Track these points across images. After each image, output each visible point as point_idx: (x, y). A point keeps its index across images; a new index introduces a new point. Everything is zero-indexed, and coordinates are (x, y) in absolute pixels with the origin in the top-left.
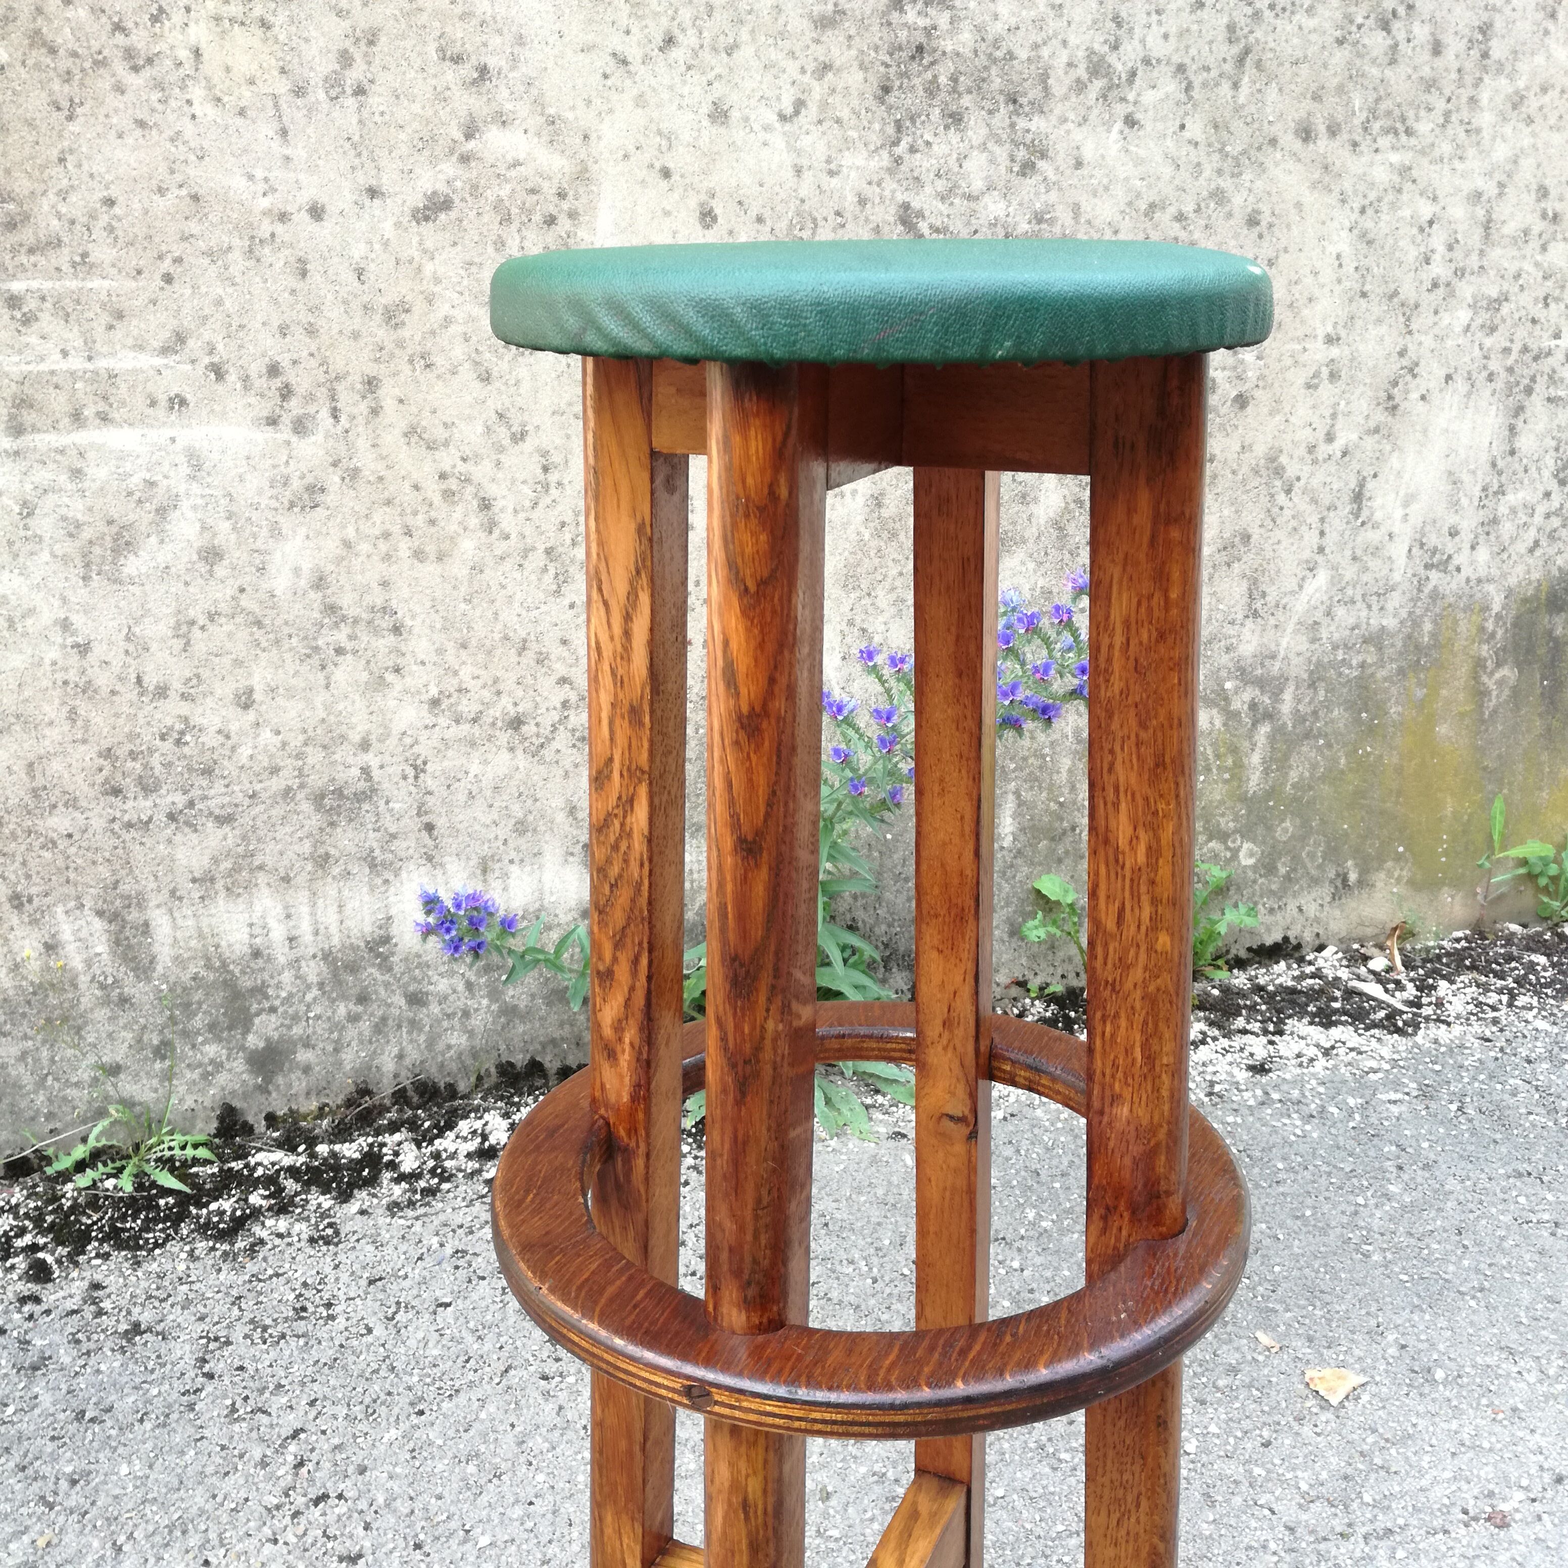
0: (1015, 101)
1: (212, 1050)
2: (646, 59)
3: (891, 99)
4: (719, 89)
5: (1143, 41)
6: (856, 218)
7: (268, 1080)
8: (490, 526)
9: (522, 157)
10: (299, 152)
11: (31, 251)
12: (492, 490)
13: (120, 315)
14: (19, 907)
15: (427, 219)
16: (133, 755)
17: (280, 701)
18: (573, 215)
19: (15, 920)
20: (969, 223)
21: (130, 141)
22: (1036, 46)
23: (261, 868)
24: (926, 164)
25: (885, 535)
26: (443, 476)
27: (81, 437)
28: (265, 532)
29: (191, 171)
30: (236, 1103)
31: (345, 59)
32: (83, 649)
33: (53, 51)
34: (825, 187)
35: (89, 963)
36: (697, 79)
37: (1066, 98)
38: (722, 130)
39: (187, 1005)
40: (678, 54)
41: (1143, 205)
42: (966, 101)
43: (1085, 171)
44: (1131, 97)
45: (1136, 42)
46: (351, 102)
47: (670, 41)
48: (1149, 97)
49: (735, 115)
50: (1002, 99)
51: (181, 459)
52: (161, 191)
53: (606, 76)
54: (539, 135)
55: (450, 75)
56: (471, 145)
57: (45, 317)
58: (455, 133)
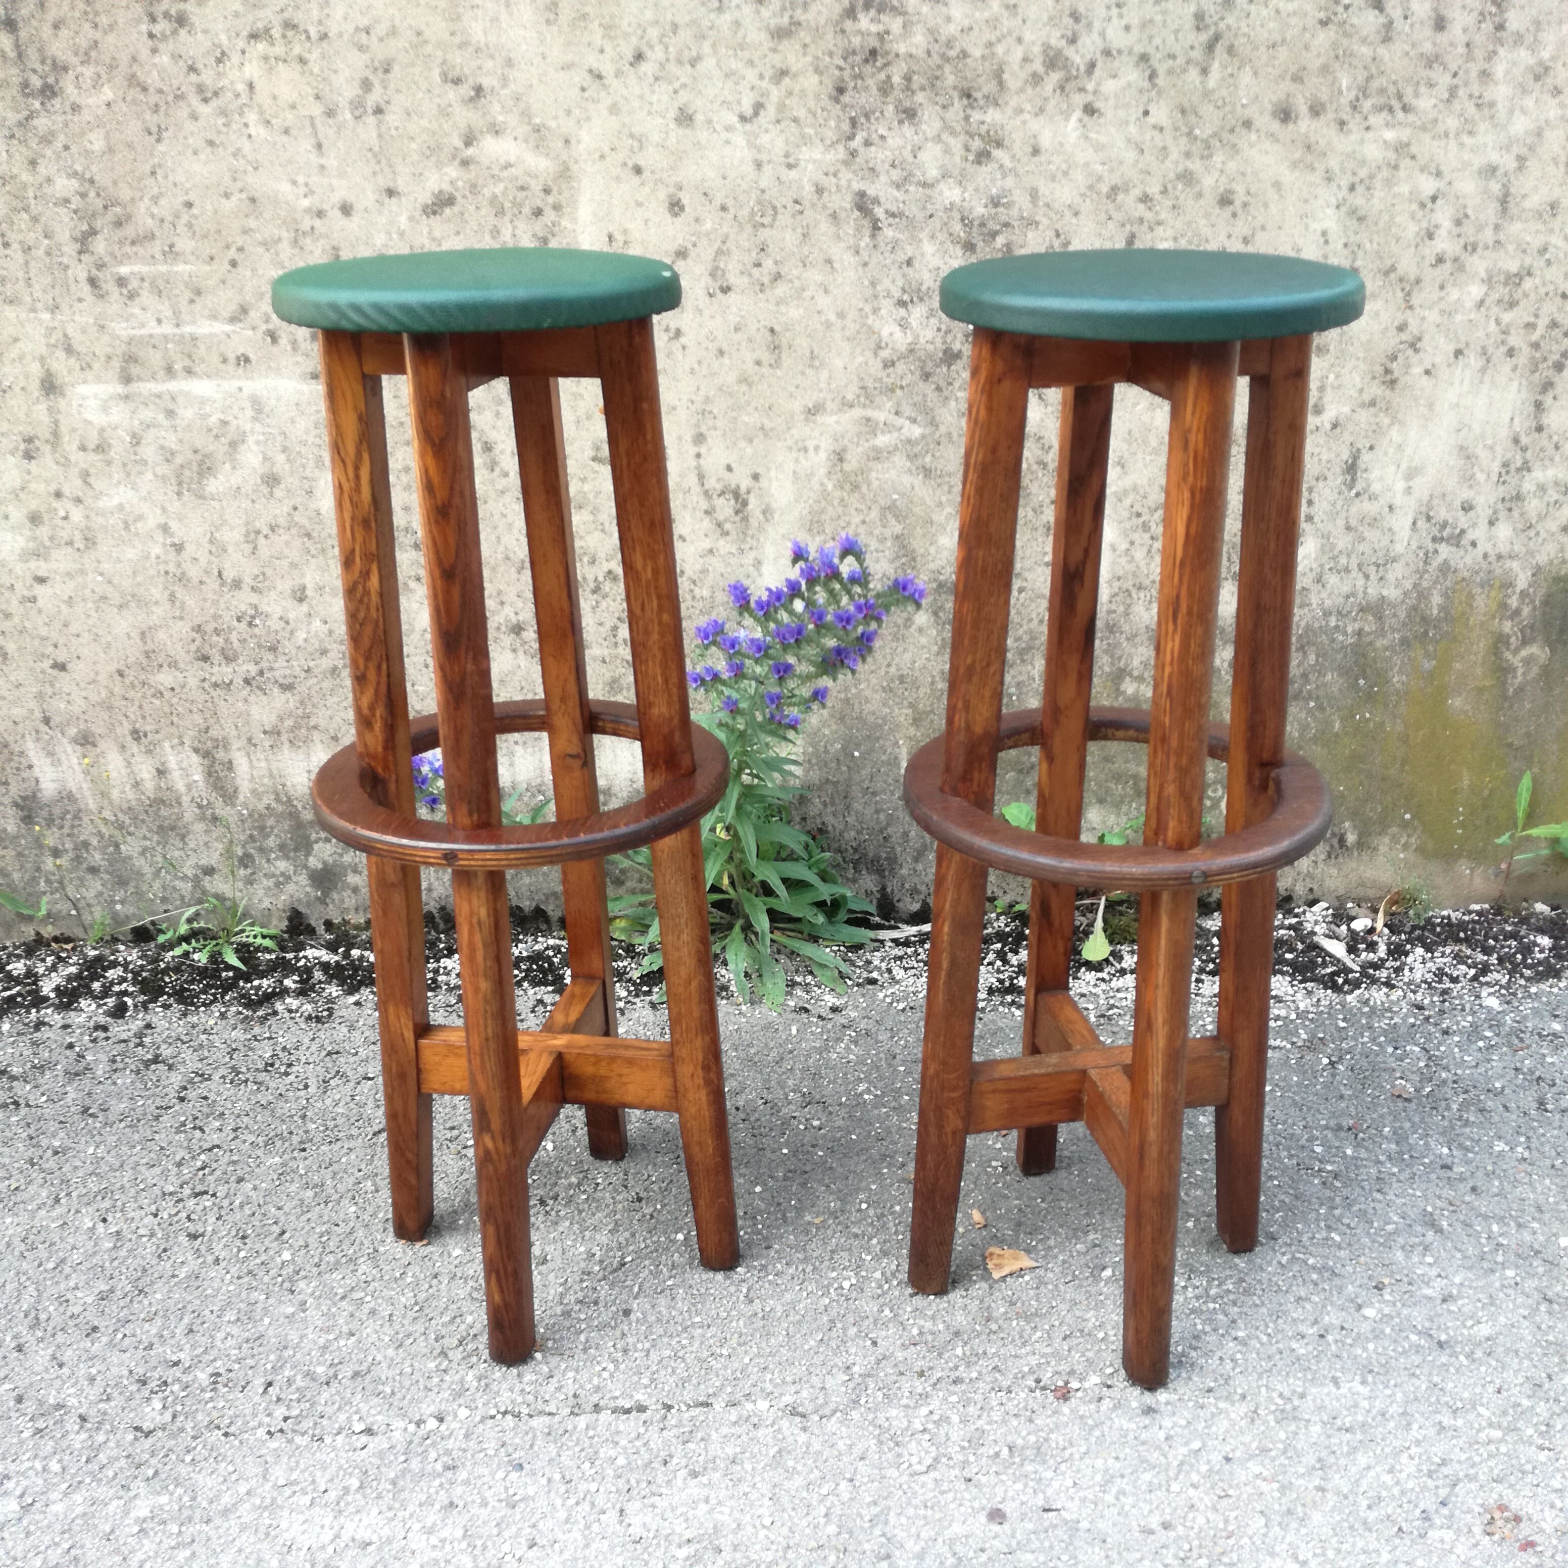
0: (969, 96)
1: (282, 865)
2: (619, 74)
3: (846, 98)
4: (684, 97)
5: (1103, 34)
6: (813, 205)
7: (326, 894)
9: (512, 159)
10: (331, 162)
11: (133, 243)
13: (199, 293)
14: (138, 740)
15: (435, 213)
16: (217, 632)
17: (327, 597)
18: (557, 207)
19: (135, 749)
20: (924, 208)
21: (202, 156)
22: (990, 45)
23: (315, 727)
24: (881, 156)
25: (848, 487)
27: (173, 386)
28: (311, 464)
29: (250, 179)
30: (301, 909)
31: (366, 85)
32: (179, 548)
33: (145, 89)
34: (784, 178)
35: (189, 787)
36: (664, 88)
37: (1022, 90)
38: (688, 132)
39: (262, 829)
40: (647, 68)
41: (1105, 189)
42: (920, 97)
43: (1043, 158)
44: (1090, 87)
45: (1095, 35)
46: (371, 120)
47: (639, 57)
48: (1110, 86)
49: (699, 118)
50: (955, 94)
51: (247, 404)
52: (227, 195)
53: (583, 90)
54: (526, 141)
55: (452, 94)
56: (470, 151)
57: (144, 293)
58: (459, 143)
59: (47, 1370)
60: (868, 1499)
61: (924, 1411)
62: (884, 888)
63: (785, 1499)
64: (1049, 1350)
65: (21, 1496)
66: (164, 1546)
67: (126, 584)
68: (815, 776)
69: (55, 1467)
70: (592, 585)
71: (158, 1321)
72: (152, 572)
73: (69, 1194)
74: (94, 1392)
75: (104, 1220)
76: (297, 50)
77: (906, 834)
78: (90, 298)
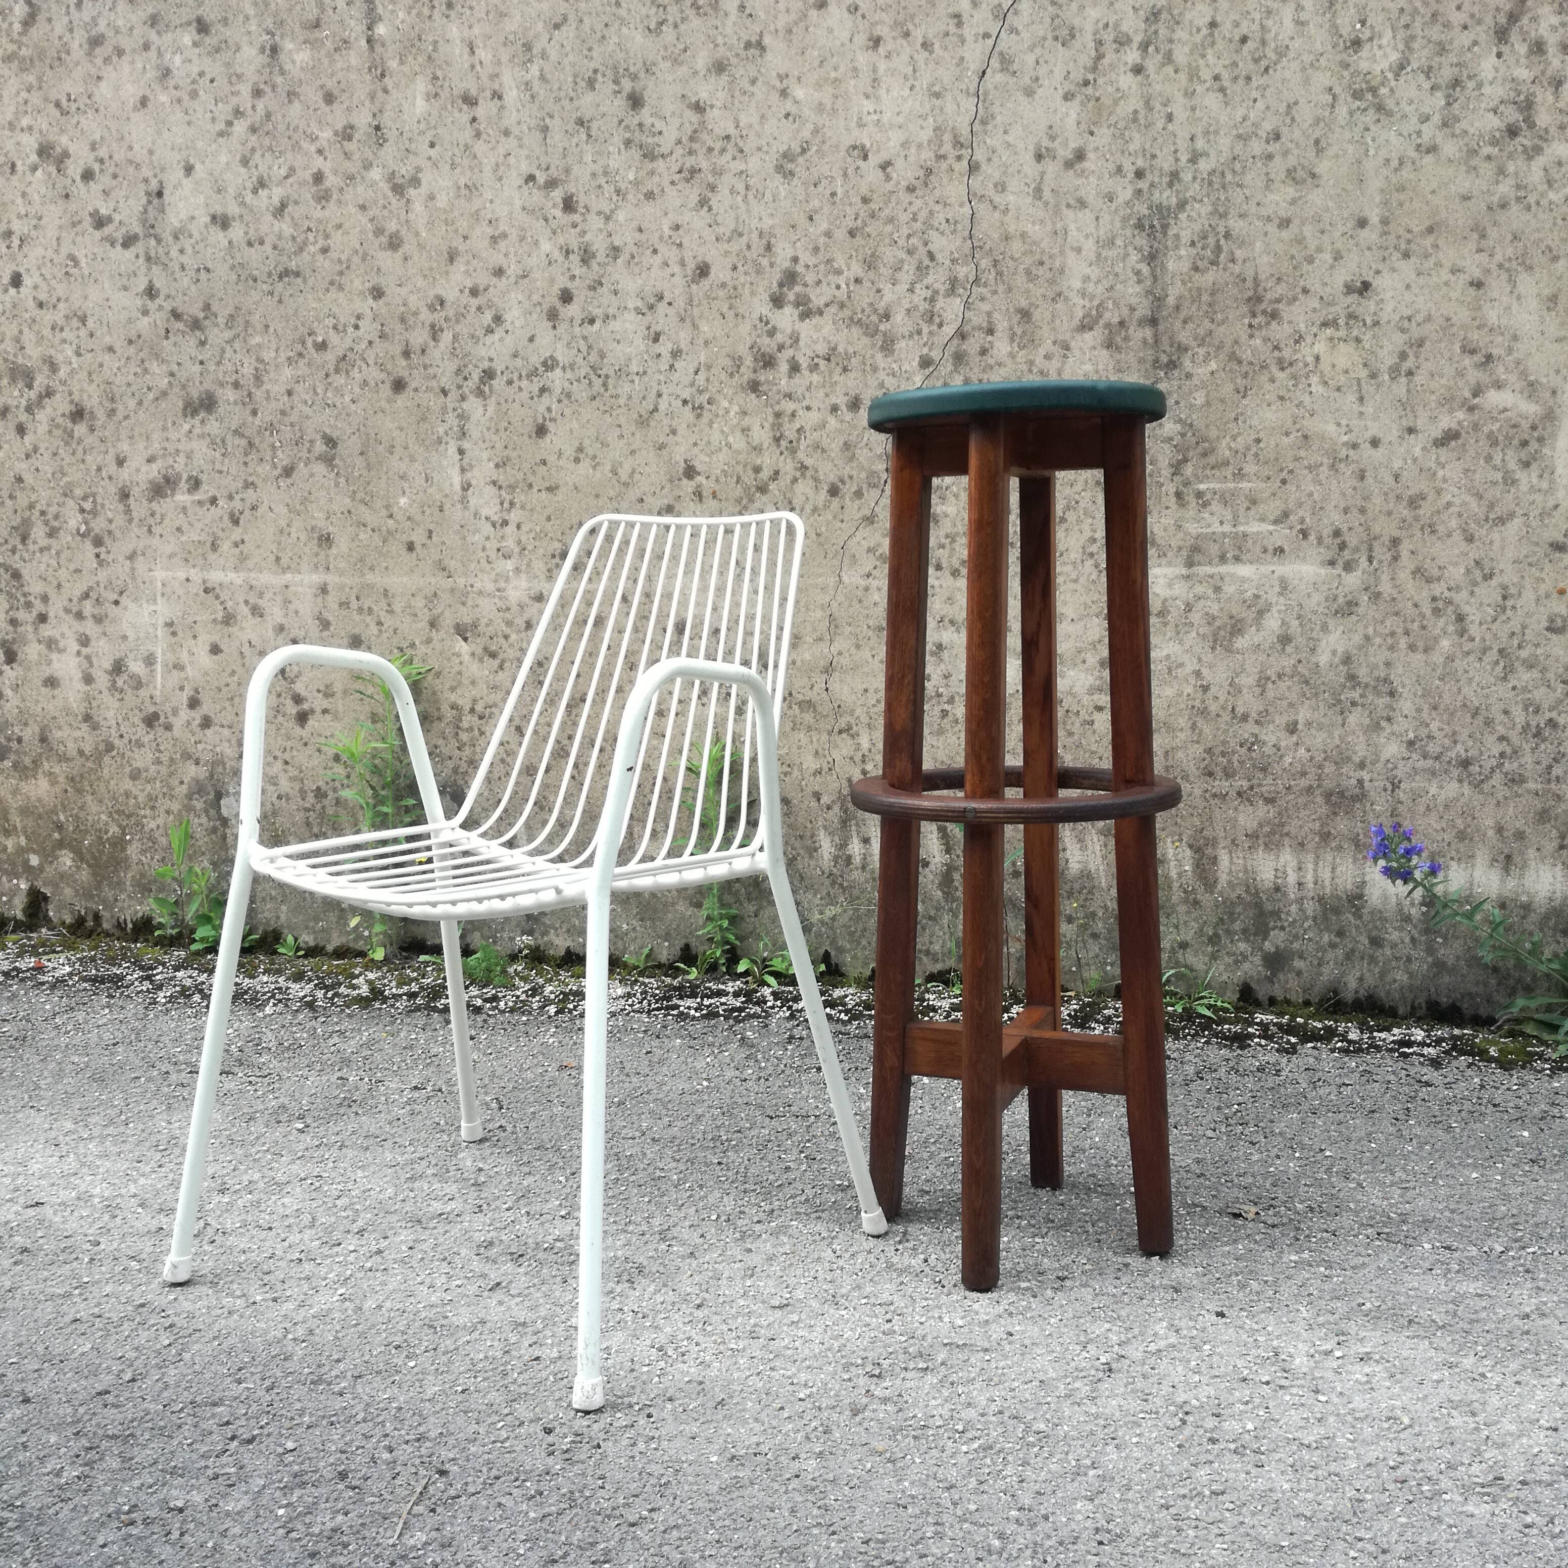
1: (1243, 946)
7: (1274, 974)
8: (1462, 633)
9: (1509, 406)
10: (1369, 409)
11: (1213, 468)
12: (1466, 609)
13: (1254, 502)
15: (1443, 445)
16: (1223, 754)
17: (1313, 731)
18: (1540, 440)
21: (1274, 407)
23: (1287, 834)
26: (1434, 599)
27: (1223, 569)
28: (1318, 628)
29: (1305, 423)
30: (1252, 984)
31: (1403, 356)
32: (1205, 689)
33: (1240, 362)
35: (1180, 875)
39: (1232, 914)
46: (1403, 380)
51: (1276, 583)
52: (1287, 434)
54: (1521, 392)
55: (1467, 361)
56: (1477, 400)
57: (1214, 503)
58: (1467, 394)
70: (1534, 730)
76: (1355, 333)
78: (1174, 506)
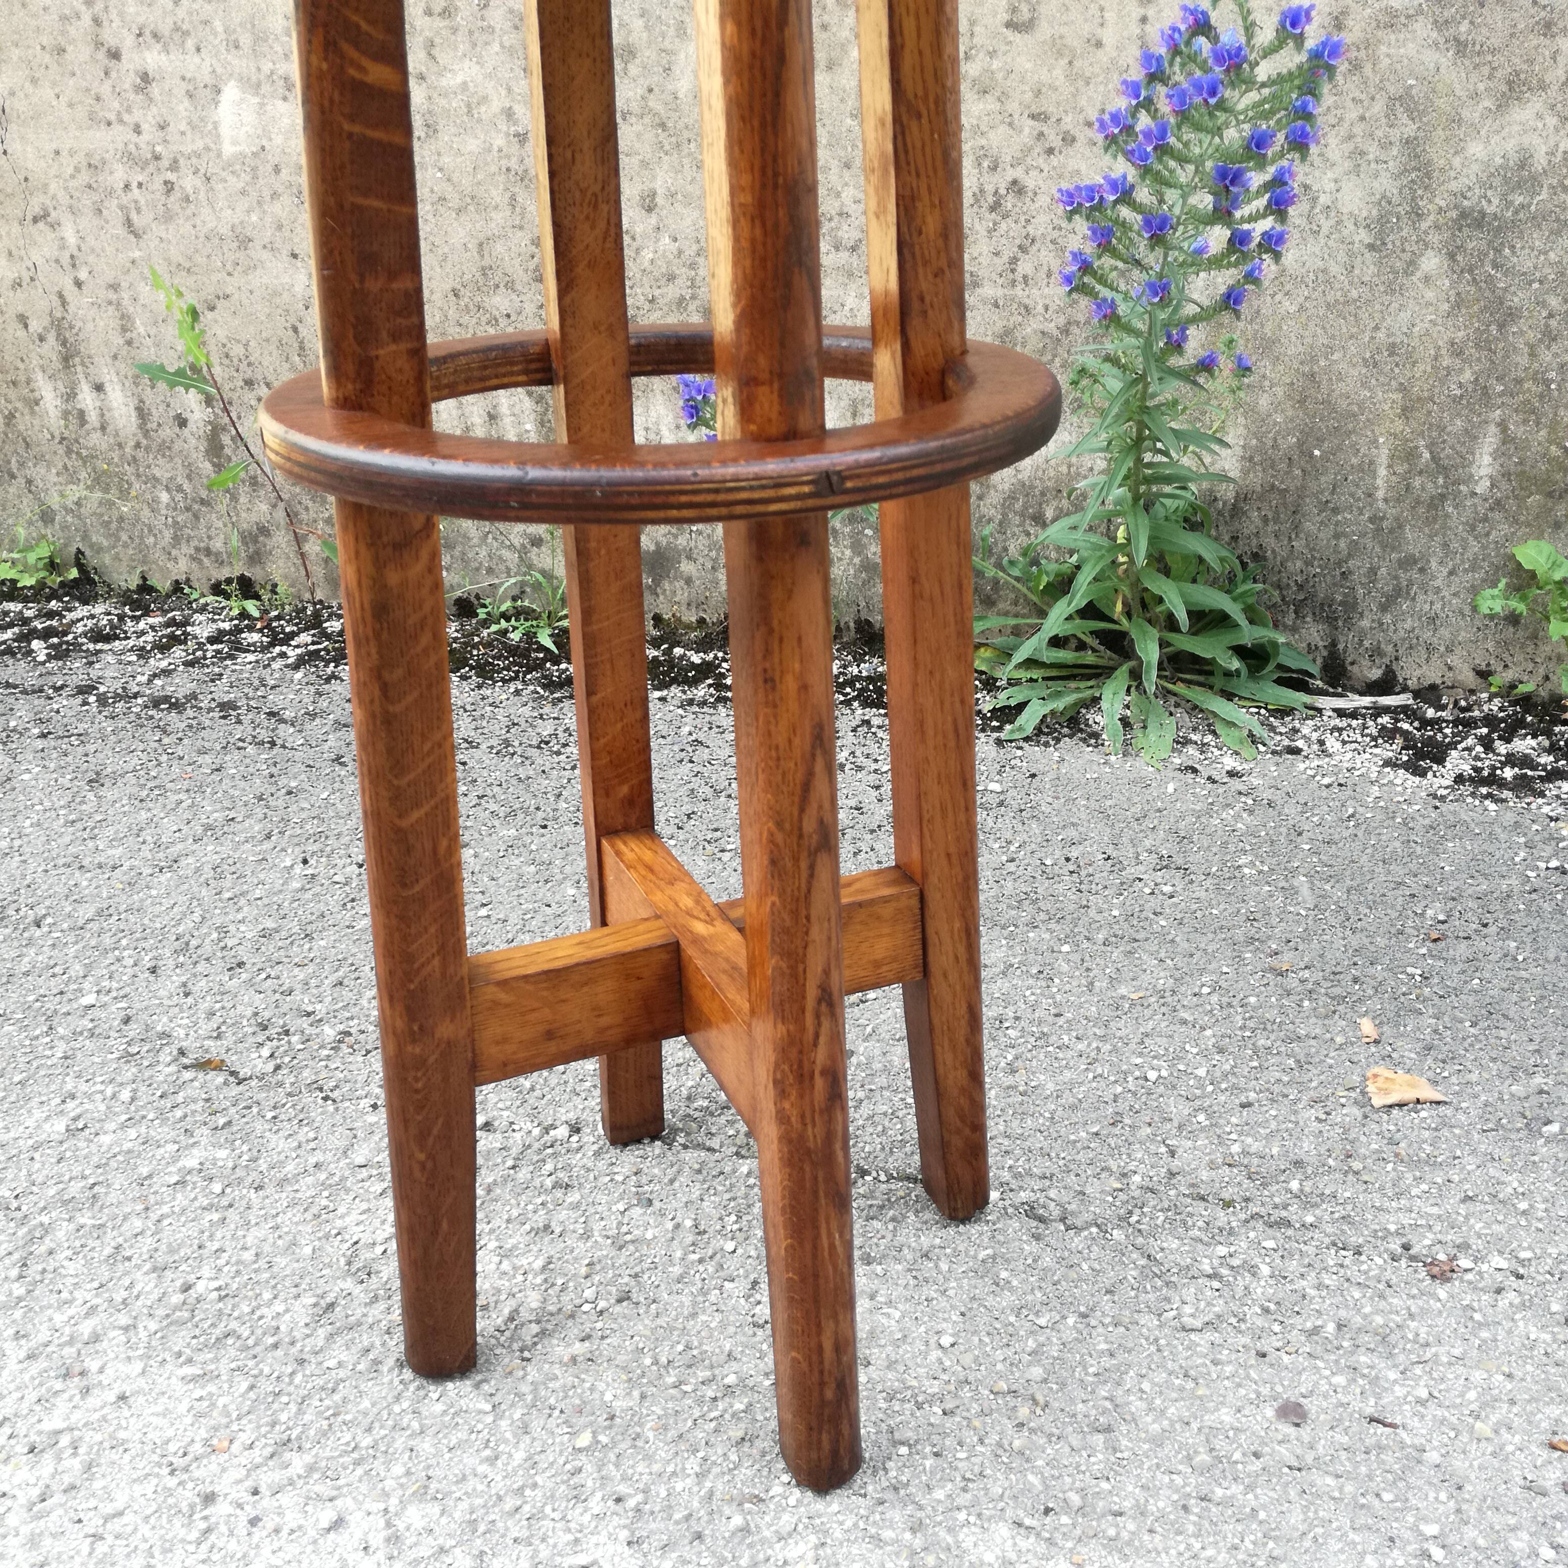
17: (678, 207)
59: (170, 997)
60: (1103, 1346)
61: (1222, 1250)
62: (1334, 644)
63: (983, 1320)
64: (1435, 1210)
65: (75, 1119)
66: (197, 1204)
67: (466, 182)
68: (1256, 480)
69: (125, 1095)
70: (991, 200)
71: (310, 969)
72: (493, 169)
73: (282, 833)
74: (205, 1027)
75: (305, 862)
77: (1373, 571)
